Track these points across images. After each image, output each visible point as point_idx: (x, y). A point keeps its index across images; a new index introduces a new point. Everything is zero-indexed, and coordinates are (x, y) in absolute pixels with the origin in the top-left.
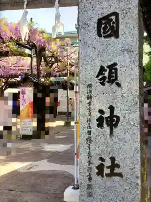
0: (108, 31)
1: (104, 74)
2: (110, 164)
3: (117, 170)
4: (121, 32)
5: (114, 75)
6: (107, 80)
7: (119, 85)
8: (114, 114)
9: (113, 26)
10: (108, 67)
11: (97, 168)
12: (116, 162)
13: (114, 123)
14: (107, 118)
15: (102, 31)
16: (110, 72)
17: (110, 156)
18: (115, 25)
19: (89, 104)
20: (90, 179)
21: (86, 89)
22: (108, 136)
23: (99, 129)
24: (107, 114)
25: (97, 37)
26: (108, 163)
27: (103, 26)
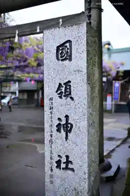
0: (64, 55)
1: (62, 90)
2: (65, 161)
3: (70, 166)
4: (73, 56)
5: (68, 90)
6: (64, 94)
7: (72, 99)
8: (69, 122)
9: (67, 51)
10: (64, 84)
11: (56, 162)
12: (69, 160)
13: (69, 129)
14: (63, 125)
15: (60, 56)
16: (66, 88)
17: (66, 154)
18: (69, 51)
19: (51, 113)
20: (52, 170)
21: (49, 102)
22: (65, 139)
23: (58, 133)
24: (63, 122)
25: (56, 60)
26: (64, 160)
27: (60, 52)
